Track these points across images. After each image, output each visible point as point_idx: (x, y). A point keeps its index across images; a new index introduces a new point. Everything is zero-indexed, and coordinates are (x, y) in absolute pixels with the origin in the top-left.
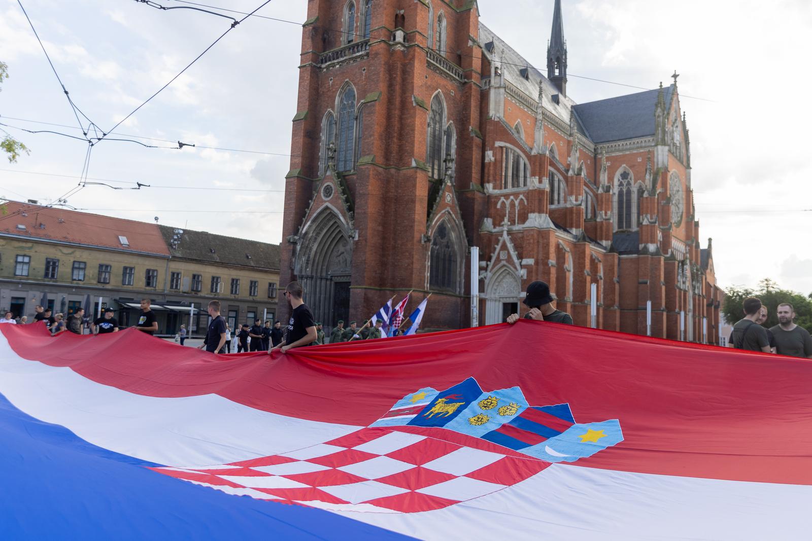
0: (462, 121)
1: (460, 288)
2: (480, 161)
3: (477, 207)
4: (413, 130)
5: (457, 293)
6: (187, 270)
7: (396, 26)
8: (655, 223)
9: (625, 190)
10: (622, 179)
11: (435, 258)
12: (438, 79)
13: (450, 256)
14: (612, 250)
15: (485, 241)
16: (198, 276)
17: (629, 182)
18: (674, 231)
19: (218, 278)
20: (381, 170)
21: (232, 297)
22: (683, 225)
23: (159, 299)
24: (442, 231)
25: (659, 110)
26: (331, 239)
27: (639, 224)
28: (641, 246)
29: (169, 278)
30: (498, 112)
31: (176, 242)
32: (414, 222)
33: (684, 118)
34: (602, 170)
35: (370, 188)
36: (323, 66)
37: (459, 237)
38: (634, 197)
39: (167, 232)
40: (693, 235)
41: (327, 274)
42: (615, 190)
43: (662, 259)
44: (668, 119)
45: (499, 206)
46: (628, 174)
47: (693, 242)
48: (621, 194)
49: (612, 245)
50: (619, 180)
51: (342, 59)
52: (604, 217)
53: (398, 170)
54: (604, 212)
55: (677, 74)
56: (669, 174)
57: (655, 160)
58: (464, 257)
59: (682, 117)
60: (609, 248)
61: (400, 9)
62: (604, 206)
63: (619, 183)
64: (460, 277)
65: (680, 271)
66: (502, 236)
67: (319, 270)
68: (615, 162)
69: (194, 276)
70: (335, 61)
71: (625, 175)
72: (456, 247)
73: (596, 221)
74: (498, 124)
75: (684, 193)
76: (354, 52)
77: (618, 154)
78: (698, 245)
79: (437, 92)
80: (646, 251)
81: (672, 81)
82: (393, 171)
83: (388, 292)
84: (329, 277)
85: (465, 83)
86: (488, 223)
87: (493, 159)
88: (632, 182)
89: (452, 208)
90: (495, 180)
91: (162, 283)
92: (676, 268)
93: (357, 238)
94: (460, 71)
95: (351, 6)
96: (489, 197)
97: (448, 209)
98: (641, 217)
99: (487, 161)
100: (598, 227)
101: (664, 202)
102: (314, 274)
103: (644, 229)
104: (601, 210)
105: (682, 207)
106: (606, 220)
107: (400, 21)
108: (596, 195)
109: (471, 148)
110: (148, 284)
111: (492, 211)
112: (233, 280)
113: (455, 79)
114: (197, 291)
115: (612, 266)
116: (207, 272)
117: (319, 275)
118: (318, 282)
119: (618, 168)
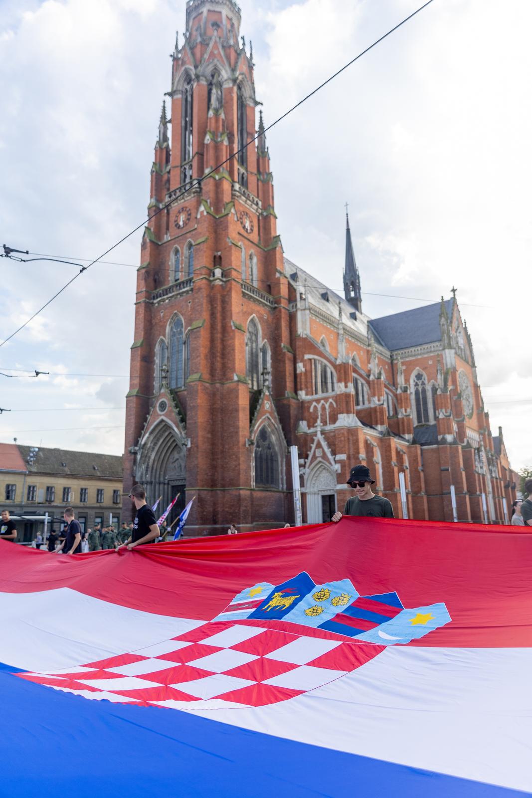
0: (275, 339)
1: (282, 484)
2: (293, 372)
3: (293, 412)
4: (234, 350)
5: (280, 489)
6: (41, 483)
7: (215, 265)
8: (450, 416)
9: (420, 389)
10: (417, 380)
11: (259, 459)
12: (253, 306)
13: (272, 456)
14: (414, 442)
15: (302, 441)
16: (52, 488)
17: (423, 382)
18: (467, 422)
19: (68, 488)
20: (207, 385)
21: (82, 504)
22: (475, 416)
23: (17, 511)
24: (263, 435)
25: (443, 319)
26: (166, 448)
27: (436, 418)
28: (440, 437)
29: (26, 491)
30: (305, 329)
31: (32, 459)
32: (239, 428)
33: (465, 325)
34: (399, 373)
35: (199, 401)
36: (155, 301)
37: (278, 439)
38: (429, 394)
39: (24, 451)
40: (485, 425)
41: (164, 479)
42: (412, 389)
43: (460, 447)
44: (451, 326)
45: (311, 410)
46: (422, 375)
47: (485, 430)
48: (417, 393)
49: (414, 438)
50: (414, 381)
51: (170, 295)
52: (404, 413)
53: (223, 384)
54: (404, 409)
55: (455, 288)
56: (458, 373)
57: (444, 362)
58: (284, 457)
59: (464, 324)
60: (411, 440)
61: (218, 251)
62: (403, 405)
63: (415, 384)
64: (282, 474)
65: (477, 457)
66: (316, 435)
67: (157, 476)
68: (410, 366)
69: (48, 488)
70: (165, 297)
71: (419, 377)
72: (277, 448)
73: (397, 417)
74: (305, 340)
75: (473, 388)
76: (180, 289)
77: (411, 358)
78: (490, 434)
79: (251, 317)
80: (444, 441)
81: (451, 295)
82: (218, 385)
83: (219, 492)
84: (166, 482)
85: (275, 308)
86: (303, 425)
87: (303, 370)
88: (426, 382)
89: (271, 413)
90: (307, 387)
91: (20, 496)
92: (473, 455)
93: (189, 446)
94: (271, 298)
95: (177, 252)
96: (303, 402)
97: (268, 415)
98: (437, 412)
99: (298, 371)
100: (400, 423)
101: (456, 397)
102: (153, 480)
103: (440, 421)
104: (401, 407)
105: (472, 400)
106: (406, 416)
107: (217, 261)
108: (396, 395)
109: (284, 362)
110: (8, 497)
111: (306, 414)
112: (82, 489)
113: (266, 305)
114: (50, 501)
115: (416, 456)
116: (59, 483)
117: (157, 480)
118: (157, 486)
119: (412, 371)
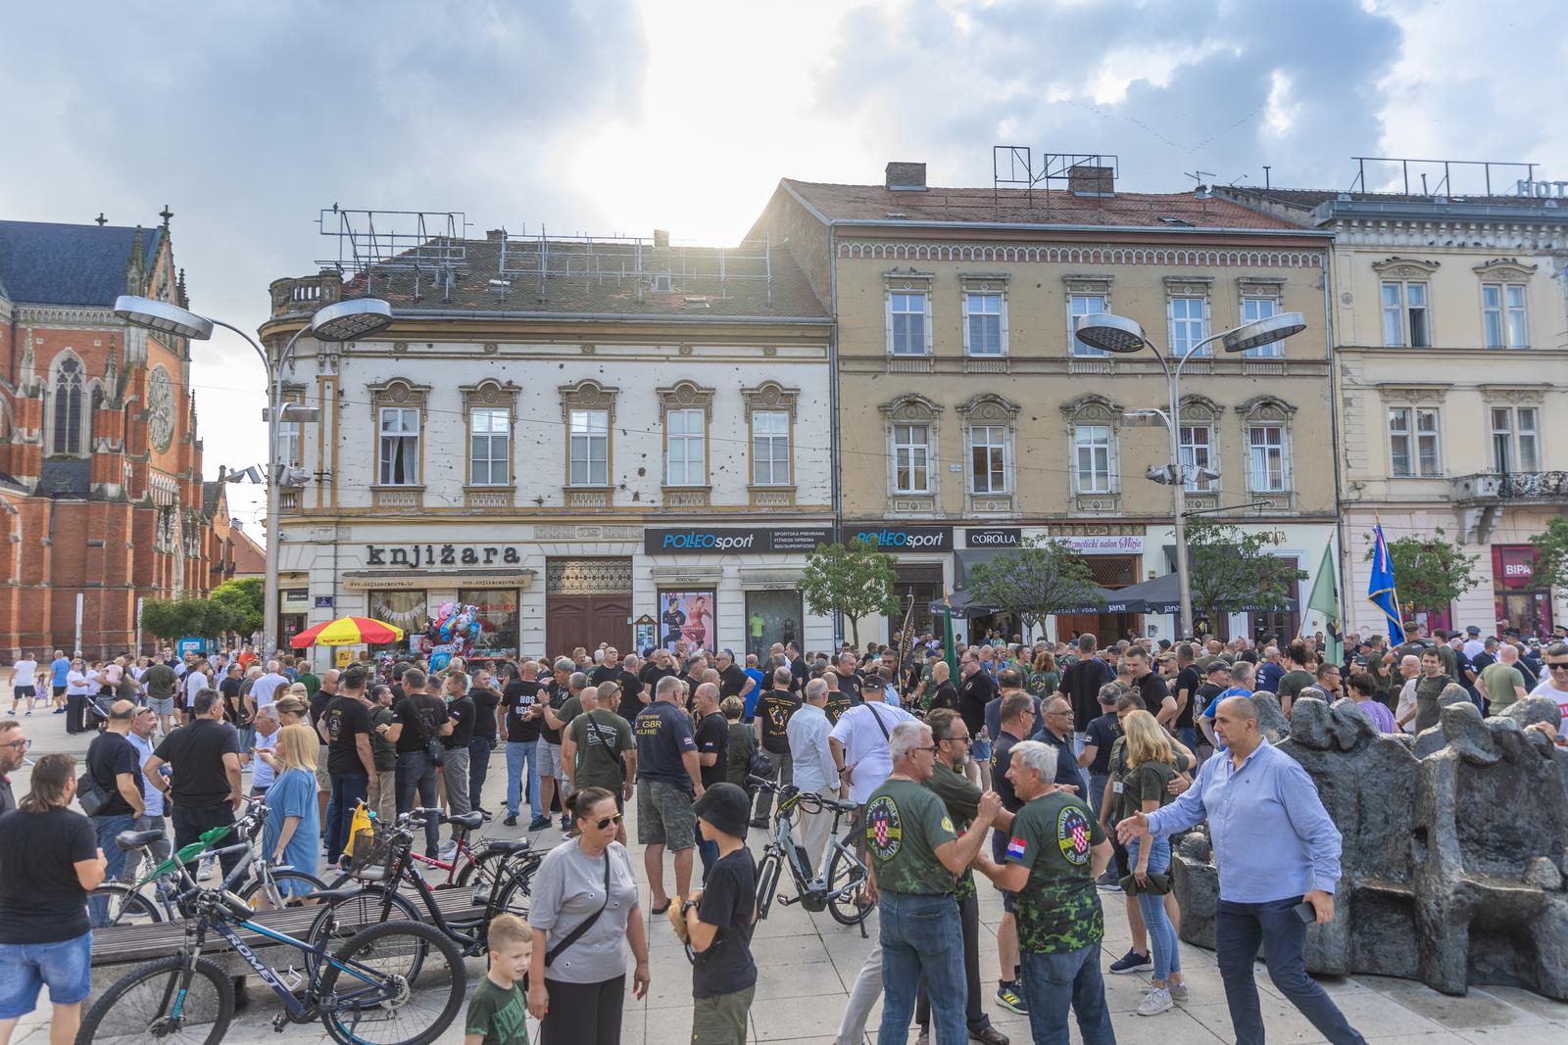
8: (120, 451)
9: (69, 390)
10: (65, 370)
14: (40, 492)
17: (76, 376)
18: (154, 459)
22: (173, 448)
25: (134, 270)
27: (93, 450)
28: (94, 487)
33: (182, 279)
34: (25, 358)
38: (86, 403)
40: (191, 465)
42: (52, 387)
43: (130, 509)
44: (149, 285)
46: (76, 364)
47: (189, 474)
48: (61, 394)
49: (39, 484)
50: (59, 371)
52: (26, 438)
54: (25, 430)
55: (170, 211)
56: (148, 375)
57: (126, 349)
59: (178, 277)
60: (34, 489)
62: (26, 419)
63: (58, 376)
65: (162, 524)
68: (54, 341)
71: (70, 365)
73: (10, 443)
75: (178, 399)
77: (58, 327)
78: (198, 477)
80: (101, 494)
81: (161, 221)
88: (83, 378)
92: (155, 519)
98: (95, 440)
100: (15, 453)
101: (139, 416)
103: (99, 459)
104: (21, 425)
105: (173, 420)
106: (30, 442)
108: (12, 401)
115: (40, 517)
119: (58, 351)
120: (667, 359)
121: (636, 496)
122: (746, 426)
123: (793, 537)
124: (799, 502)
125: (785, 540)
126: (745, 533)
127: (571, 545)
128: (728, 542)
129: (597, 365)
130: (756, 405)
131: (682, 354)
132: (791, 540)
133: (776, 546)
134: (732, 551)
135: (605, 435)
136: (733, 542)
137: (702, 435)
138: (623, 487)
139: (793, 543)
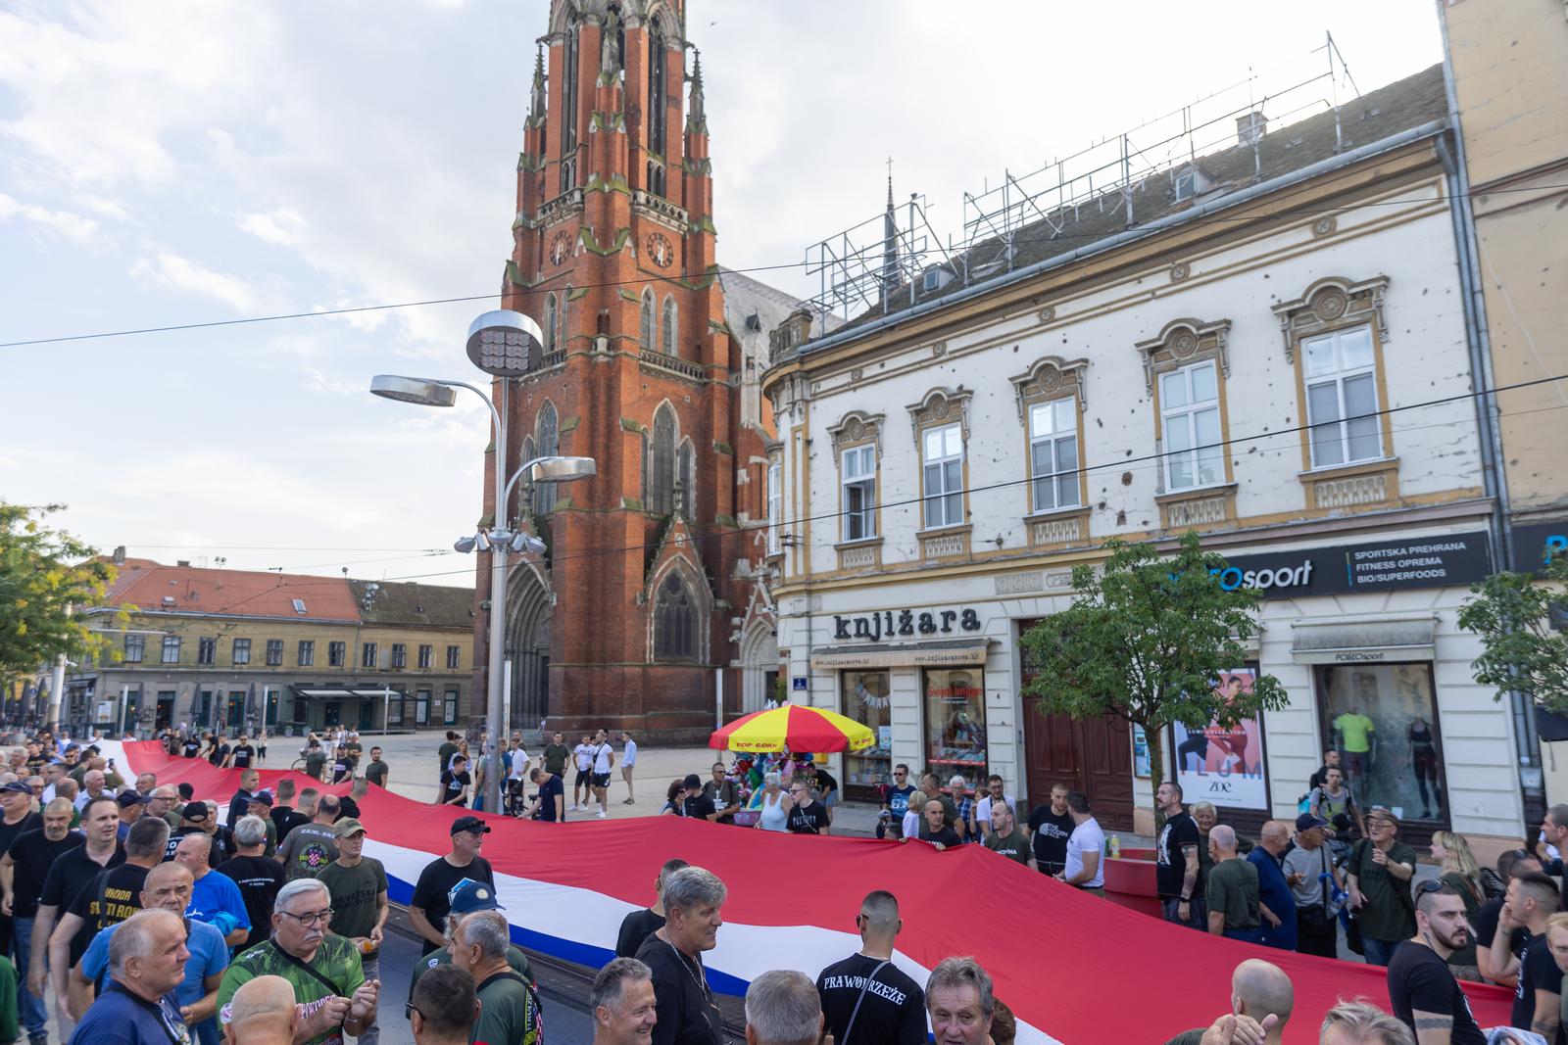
0: (702, 433)
1: (704, 655)
2: (730, 484)
3: (725, 546)
4: (621, 462)
5: (700, 662)
6: (384, 640)
7: (599, 332)
11: (664, 620)
12: (663, 385)
13: (688, 615)
15: (738, 590)
16: (401, 646)
19: (428, 647)
20: (582, 514)
21: (450, 671)
23: (348, 682)
24: (673, 583)
26: (534, 602)
29: (361, 652)
30: (752, 417)
31: (369, 602)
32: (624, 578)
35: (567, 539)
36: (521, 380)
37: (699, 588)
39: (357, 588)
41: (532, 646)
45: (756, 543)
51: (540, 372)
53: (605, 512)
58: (709, 614)
61: (604, 308)
64: (704, 640)
66: (756, 582)
67: (522, 643)
69: (395, 647)
70: (533, 374)
72: (696, 602)
74: (751, 432)
76: (553, 364)
79: (662, 402)
82: (598, 515)
83: (596, 669)
84: (534, 650)
85: (705, 384)
86: (743, 565)
87: (747, 479)
89: (686, 551)
90: (751, 507)
91: (352, 659)
93: (554, 604)
94: (699, 368)
95: (553, 302)
96: (745, 531)
97: (680, 554)
99: (739, 483)
102: (515, 648)
107: (603, 324)
109: (715, 470)
110: (333, 662)
111: (749, 550)
112: (450, 648)
113: (690, 381)
114: (400, 667)
116: (413, 640)
117: (521, 648)
118: (522, 656)
120: (1154, 295)
121: (1122, 518)
122: (1291, 369)
123: (1396, 559)
124: (1407, 490)
125: (1377, 566)
126: (1294, 559)
127: (1039, 600)
128: (1264, 579)
129: (1058, 334)
130: (1305, 329)
131: (1175, 281)
132: (1392, 565)
133: (1361, 579)
134: (1273, 594)
135: (1075, 433)
136: (1274, 577)
137: (1216, 402)
138: (1102, 506)
139: (1398, 570)
